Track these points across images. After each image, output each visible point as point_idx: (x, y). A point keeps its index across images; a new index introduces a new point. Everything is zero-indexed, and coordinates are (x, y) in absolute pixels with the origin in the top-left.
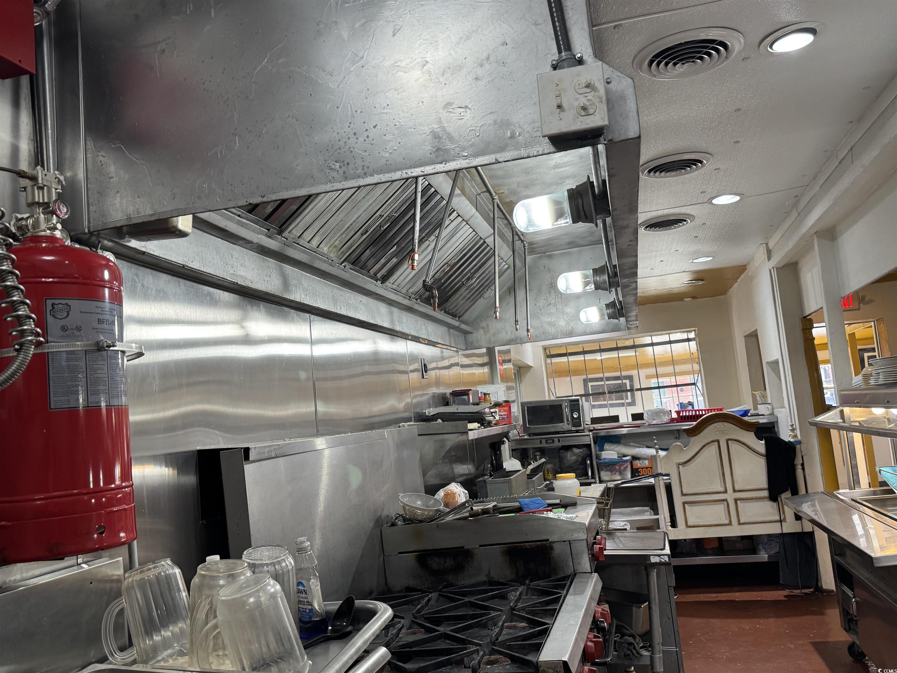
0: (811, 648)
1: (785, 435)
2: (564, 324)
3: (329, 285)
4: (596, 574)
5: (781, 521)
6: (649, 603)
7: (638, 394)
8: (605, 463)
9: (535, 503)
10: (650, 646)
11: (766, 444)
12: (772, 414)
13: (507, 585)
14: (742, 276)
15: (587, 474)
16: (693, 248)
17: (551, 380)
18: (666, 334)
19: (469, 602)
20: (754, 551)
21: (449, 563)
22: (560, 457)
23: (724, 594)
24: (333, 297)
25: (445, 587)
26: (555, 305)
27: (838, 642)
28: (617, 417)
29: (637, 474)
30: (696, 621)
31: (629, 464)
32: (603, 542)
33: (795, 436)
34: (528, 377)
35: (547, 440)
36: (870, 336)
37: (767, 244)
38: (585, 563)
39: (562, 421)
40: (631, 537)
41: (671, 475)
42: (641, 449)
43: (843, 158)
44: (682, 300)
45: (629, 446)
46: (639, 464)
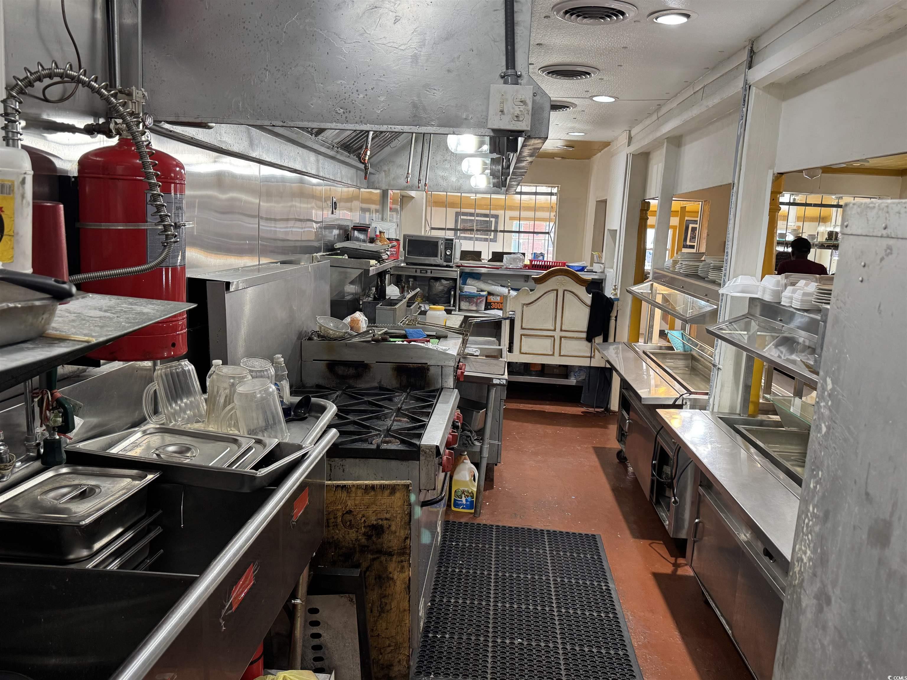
0: (592, 450)
1: (609, 293)
2: (454, 180)
3: (278, 141)
4: (457, 390)
5: (591, 357)
6: (486, 410)
7: (500, 235)
8: (466, 295)
9: (417, 333)
10: (481, 439)
11: (593, 298)
12: (603, 272)
13: (393, 391)
14: (606, 149)
15: (450, 302)
16: (570, 125)
17: (429, 209)
18: (534, 186)
19: (368, 401)
20: (566, 377)
21: (352, 371)
22: (429, 285)
23: (538, 406)
24: (280, 151)
25: (347, 388)
26: (450, 162)
27: (610, 449)
28: (479, 253)
29: (489, 307)
30: (514, 423)
31: (484, 298)
32: (463, 367)
33: (616, 294)
34: (409, 206)
35: (421, 270)
36: (697, 210)
37: (630, 131)
38: (450, 382)
39: (436, 256)
40: (481, 363)
41: (516, 312)
42: (496, 287)
43: (697, 91)
44: (553, 158)
45: (487, 283)
46: (492, 299)
